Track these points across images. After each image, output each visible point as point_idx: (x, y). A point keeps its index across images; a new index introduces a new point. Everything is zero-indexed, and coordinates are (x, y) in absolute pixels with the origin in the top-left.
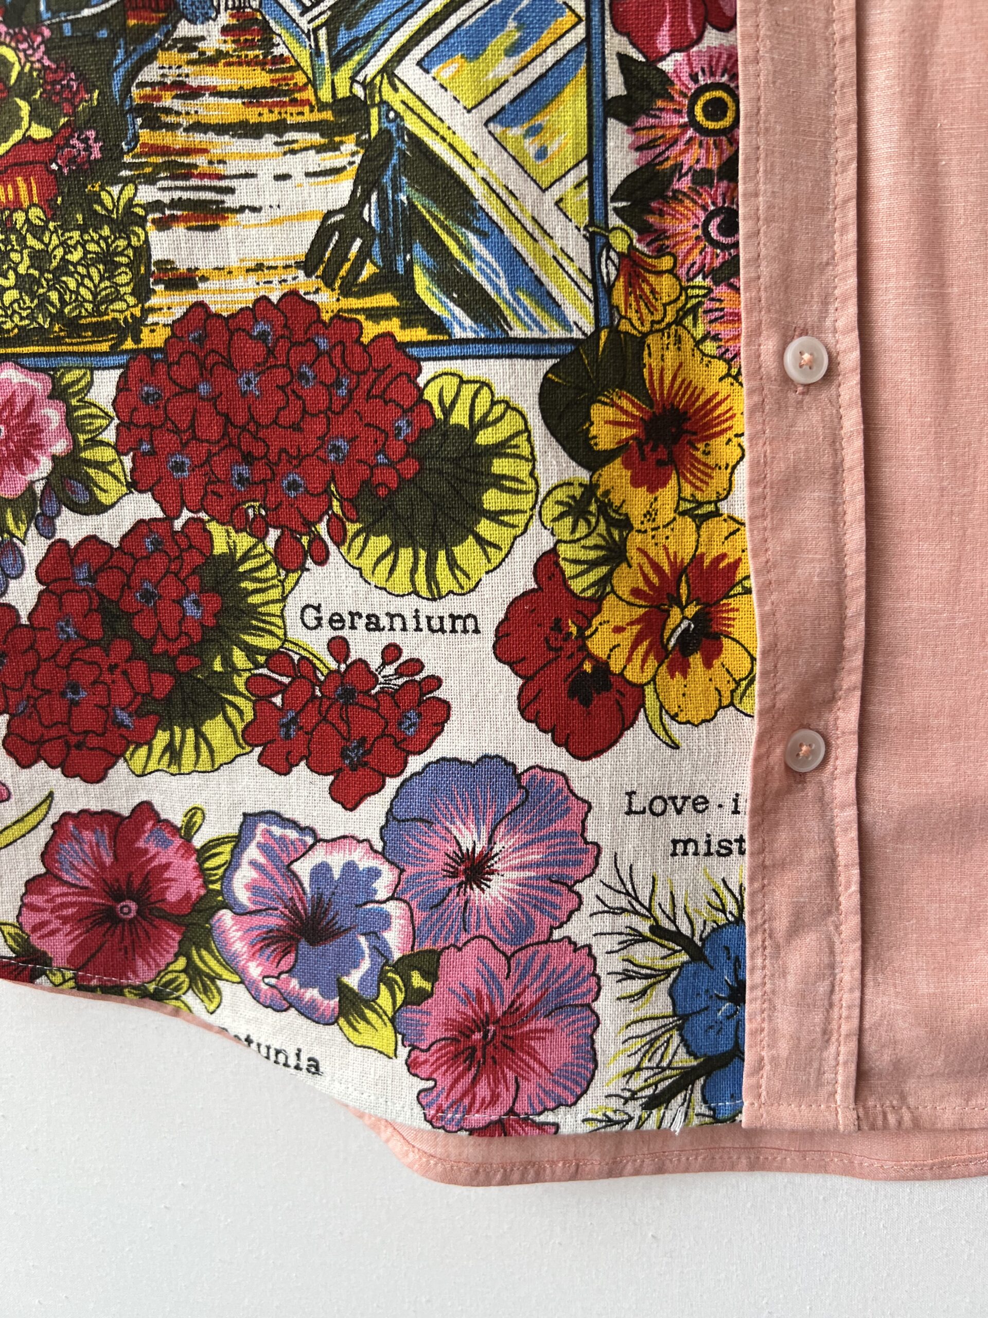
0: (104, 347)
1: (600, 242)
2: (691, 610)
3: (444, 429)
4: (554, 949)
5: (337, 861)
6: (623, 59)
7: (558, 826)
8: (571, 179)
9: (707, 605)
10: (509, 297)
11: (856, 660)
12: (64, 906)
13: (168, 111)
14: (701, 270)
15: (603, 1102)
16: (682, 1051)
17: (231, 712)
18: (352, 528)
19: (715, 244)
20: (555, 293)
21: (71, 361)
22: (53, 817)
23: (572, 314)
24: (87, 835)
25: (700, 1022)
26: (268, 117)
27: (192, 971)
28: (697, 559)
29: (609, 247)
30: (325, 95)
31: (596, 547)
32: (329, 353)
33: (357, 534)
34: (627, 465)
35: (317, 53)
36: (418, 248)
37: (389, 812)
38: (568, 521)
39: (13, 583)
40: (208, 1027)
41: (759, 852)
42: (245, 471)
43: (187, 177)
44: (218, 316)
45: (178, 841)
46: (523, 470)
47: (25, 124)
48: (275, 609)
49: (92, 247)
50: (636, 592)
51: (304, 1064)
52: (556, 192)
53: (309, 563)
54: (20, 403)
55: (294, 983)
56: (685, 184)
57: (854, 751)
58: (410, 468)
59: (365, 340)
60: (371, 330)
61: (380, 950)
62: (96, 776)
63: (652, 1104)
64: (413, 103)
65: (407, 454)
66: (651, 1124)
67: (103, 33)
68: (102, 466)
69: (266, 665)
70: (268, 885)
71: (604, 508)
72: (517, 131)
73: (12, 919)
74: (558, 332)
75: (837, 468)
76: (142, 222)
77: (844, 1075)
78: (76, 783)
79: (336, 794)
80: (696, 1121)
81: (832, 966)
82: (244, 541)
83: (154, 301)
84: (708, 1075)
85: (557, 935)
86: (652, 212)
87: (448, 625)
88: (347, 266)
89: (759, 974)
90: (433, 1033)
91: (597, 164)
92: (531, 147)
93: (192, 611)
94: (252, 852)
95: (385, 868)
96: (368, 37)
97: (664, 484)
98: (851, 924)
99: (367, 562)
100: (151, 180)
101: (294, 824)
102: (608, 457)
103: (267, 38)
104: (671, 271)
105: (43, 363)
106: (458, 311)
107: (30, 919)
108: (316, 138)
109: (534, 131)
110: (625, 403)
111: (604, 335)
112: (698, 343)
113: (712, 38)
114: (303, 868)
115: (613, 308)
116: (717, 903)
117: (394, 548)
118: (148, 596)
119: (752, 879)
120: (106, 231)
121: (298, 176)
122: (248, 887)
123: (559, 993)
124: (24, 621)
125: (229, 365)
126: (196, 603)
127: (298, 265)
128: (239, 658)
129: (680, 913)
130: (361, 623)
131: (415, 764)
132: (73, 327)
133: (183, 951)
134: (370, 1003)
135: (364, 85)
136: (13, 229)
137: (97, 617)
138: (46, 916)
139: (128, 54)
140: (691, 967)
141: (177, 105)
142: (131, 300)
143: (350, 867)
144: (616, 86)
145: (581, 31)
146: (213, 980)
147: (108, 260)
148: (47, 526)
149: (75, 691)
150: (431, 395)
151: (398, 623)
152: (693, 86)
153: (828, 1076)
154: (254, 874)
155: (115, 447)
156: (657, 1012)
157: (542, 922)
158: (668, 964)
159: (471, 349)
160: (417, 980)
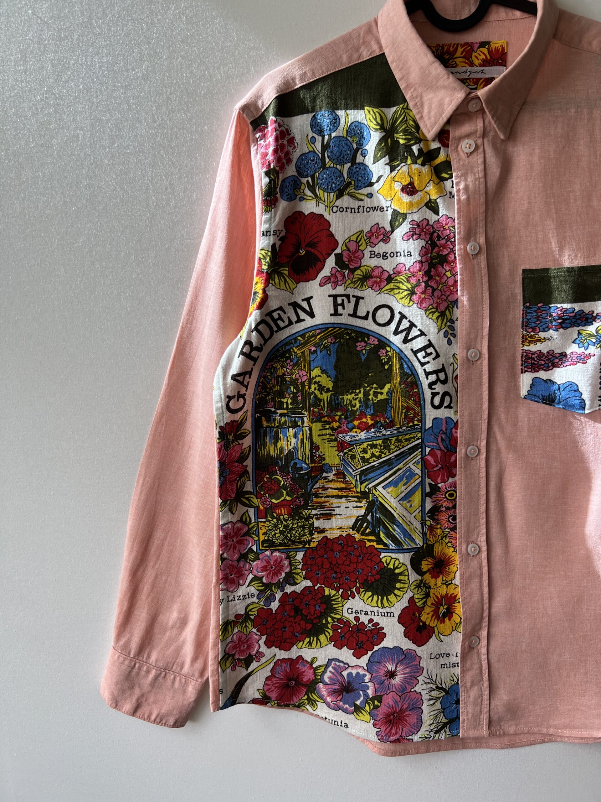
0: (301, 546)
1: (424, 524)
2: (445, 607)
3: (387, 569)
4: (411, 694)
5: (354, 672)
6: (430, 484)
7: (413, 663)
8: (417, 511)
9: (449, 605)
10: (403, 539)
11: (487, 619)
12: (276, 684)
13: (320, 494)
14: (447, 528)
15: (424, 733)
16: (444, 718)
17: (326, 633)
18: (361, 590)
19: (451, 523)
20: (414, 537)
21: (292, 550)
22: (275, 660)
23: (417, 542)
24: (284, 665)
25: (448, 710)
26: (344, 494)
27: (309, 699)
28: (447, 594)
29: (426, 525)
30: (358, 490)
31: (423, 594)
32: (357, 549)
33: (363, 591)
34: (430, 574)
35: (357, 480)
36: (381, 527)
37: (369, 660)
38: (417, 589)
39: (272, 604)
40: (312, 714)
41: (463, 667)
42: (335, 575)
43: (324, 508)
44: (330, 539)
45: (308, 665)
46: (406, 578)
47: (285, 496)
48: (340, 608)
49: (299, 524)
50: (432, 604)
51: (343, 725)
52: (414, 514)
53: (350, 598)
54: (278, 561)
55: (341, 703)
56: (444, 509)
57: (486, 641)
58: (378, 577)
59: (367, 546)
60: (368, 544)
61: (366, 695)
62: (288, 649)
63: (436, 732)
64: (380, 495)
65: (377, 574)
66: (436, 738)
67: (306, 477)
68: (297, 574)
69: (337, 622)
70: (335, 677)
71: (424, 585)
72: (405, 502)
73: (261, 688)
74: (415, 546)
75: (481, 575)
76: (312, 518)
77: (485, 722)
78: (283, 651)
79: (354, 655)
80: (447, 736)
81: (482, 695)
82: (333, 592)
83: (314, 536)
84: (450, 724)
85: (412, 690)
86: (435, 515)
87: (386, 614)
88: (363, 529)
89: (463, 697)
90: (381, 716)
91: (423, 507)
92: (408, 505)
93: (318, 608)
94: (330, 669)
95: (368, 674)
96: (370, 479)
97: (439, 577)
98: (486, 684)
99: (365, 598)
100: (315, 509)
101: (343, 662)
102: (426, 572)
103: (344, 477)
104: (440, 528)
105: (285, 551)
106: (391, 543)
107: (266, 688)
108: (356, 499)
109: (409, 502)
110: (430, 560)
111: (425, 545)
112: (446, 544)
113: (451, 480)
114: (345, 673)
115: (427, 539)
116: (452, 679)
117: (373, 595)
118: (306, 605)
119: (461, 674)
120: (303, 520)
121: (351, 508)
122: (328, 678)
123: (413, 705)
124: (274, 612)
125: (332, 550)
126: (319, 606)
127: (350, 528)
128: (330, 620)
129: (443, 682)
130: (363, 613)
131: (376, 648)
132: (293, 542)
133: (307, 694)
134: (363, 709)
135: (368, 489)
136: (280, 520)
137: (293, 610)
138: (271, 687)
139: (312, 482)
140: (446, 696)
141: (323, 492)
142: (308, 536)
143: (358, 674)
144: (428, 490)
145: (420, 479)
146: (315, 702)
147: (303, 527)
148: (282, 589)
149: (285, 628)
150: (384, 560)
151: (373, 613)
152: (446, 490)
153: (481, 723)
154: (331, 675)
155: (301, 569)
156: (437, 708)
157: (409, 687)
158: (440, 696)
159: (394, 551)
160: (376, 703)
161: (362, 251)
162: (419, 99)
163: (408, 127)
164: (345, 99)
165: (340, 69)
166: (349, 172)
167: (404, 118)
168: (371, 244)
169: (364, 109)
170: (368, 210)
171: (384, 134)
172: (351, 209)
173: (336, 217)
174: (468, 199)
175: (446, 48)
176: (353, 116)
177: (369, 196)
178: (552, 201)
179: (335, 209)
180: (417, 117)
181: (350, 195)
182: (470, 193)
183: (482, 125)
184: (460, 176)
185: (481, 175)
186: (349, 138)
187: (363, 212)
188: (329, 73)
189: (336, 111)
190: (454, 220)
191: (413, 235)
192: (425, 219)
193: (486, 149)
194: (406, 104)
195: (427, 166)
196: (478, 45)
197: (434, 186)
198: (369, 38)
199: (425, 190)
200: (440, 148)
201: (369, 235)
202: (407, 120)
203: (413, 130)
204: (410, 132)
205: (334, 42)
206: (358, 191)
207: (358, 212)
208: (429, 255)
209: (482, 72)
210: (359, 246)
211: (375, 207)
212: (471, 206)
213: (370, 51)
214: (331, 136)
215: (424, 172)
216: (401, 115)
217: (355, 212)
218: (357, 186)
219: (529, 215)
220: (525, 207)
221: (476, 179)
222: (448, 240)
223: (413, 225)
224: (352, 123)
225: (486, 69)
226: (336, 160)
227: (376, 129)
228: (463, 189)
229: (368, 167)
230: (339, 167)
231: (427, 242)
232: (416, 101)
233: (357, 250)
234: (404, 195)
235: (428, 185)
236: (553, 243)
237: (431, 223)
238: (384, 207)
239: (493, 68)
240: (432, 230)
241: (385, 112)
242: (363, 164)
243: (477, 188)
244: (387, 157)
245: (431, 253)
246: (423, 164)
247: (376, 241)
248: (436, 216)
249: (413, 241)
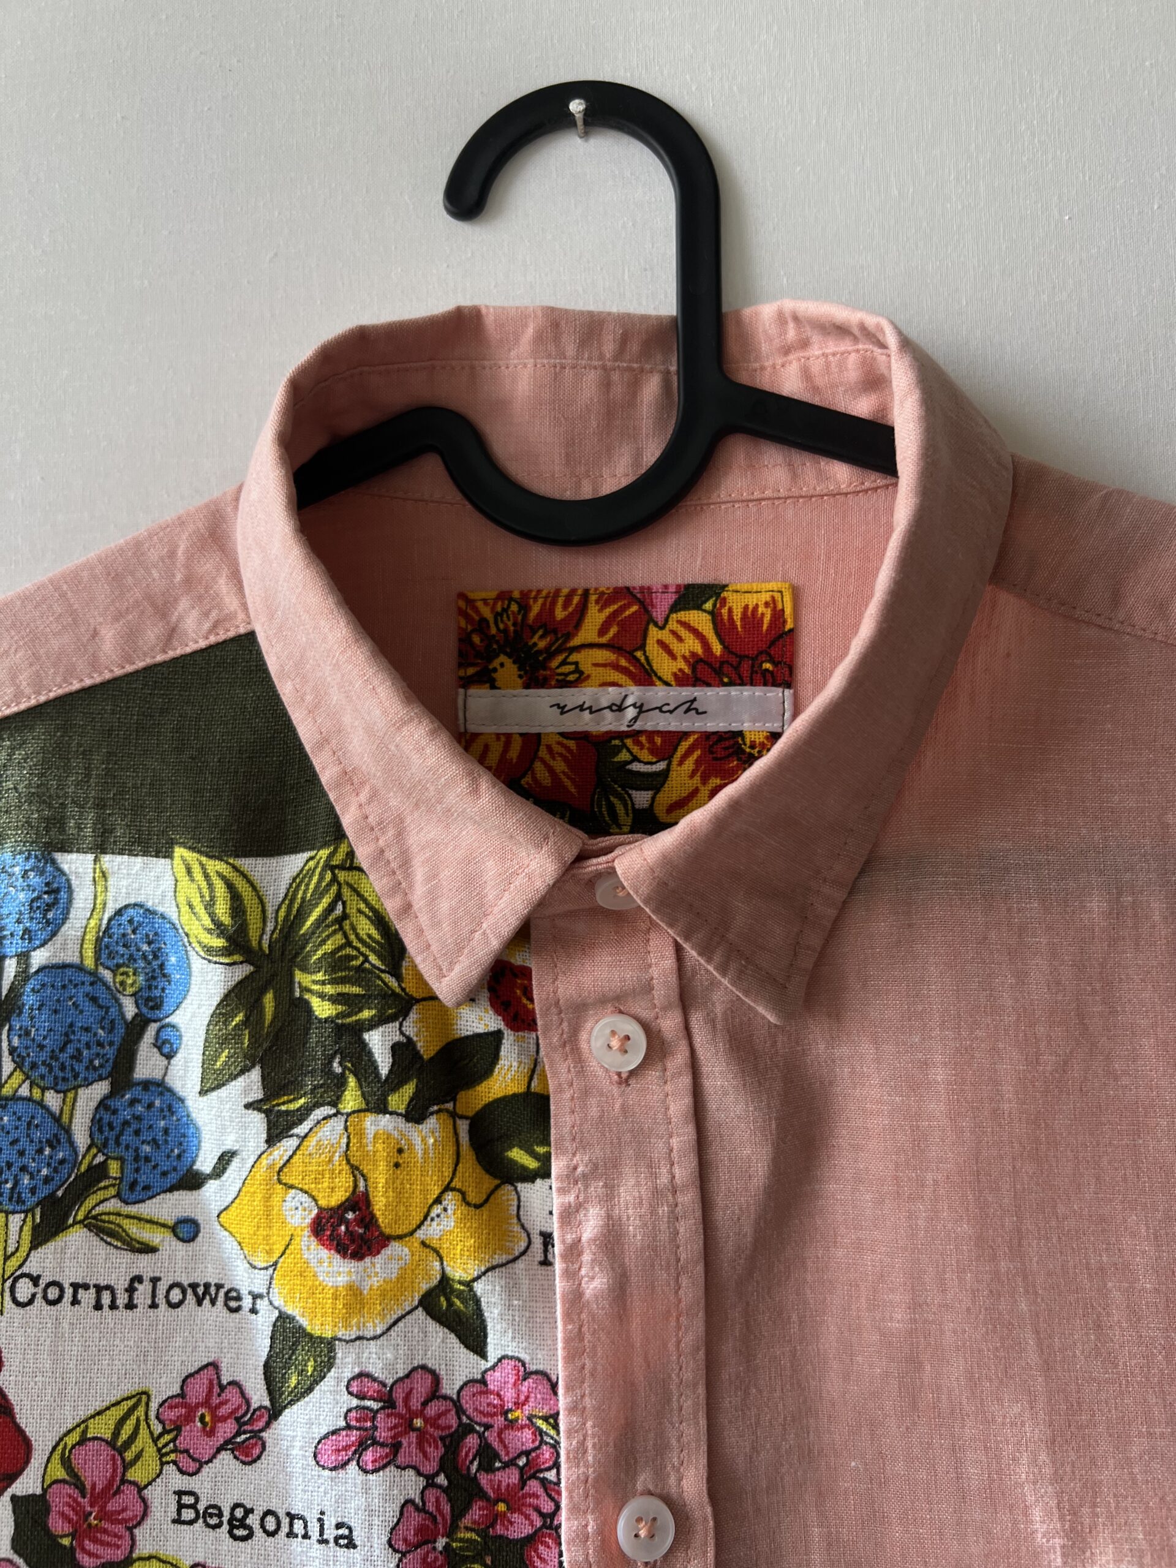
161: (141, 1490)
162: (391, 832)
163: (349, 944)
164: (100, 805)
165: (88, 682)
166: (97, 1124)
167: (331, 908)
168: (184, 1461)
169: (169, 855)
170: (176, 1295)
171: (243, 971)
172: (99, 1289)
173: (24, 1326)
174: (619, 1291)
175: (536, 609)
176: (124, 883)
177: (183, 1231)
178: (1023, 1306)
179: (24, 1289)
180: (390, 907)
181: (98, 1227)
182: (630, 1259)
183: (669, 962)
184: (584, 1176)
185: (684, 1171)
186: (107, 975)
187: (154, 1306)
188: (42, 699)
189: (59, 857)
190: (554, 1387)
191: (361, 1447)
192: (424, 1367)
193: (702, 1053)
194: (343, 849)
195: (432, 1122)
196: (671, 598)
197: (463, 1219)
198: (207, 566)
199: (420, 1234)
200: (497, 1036)
201: (172, 1414)
202: (345, 916)
203: (373, 958)
204: (359, 969)
205: (74, 578)
206: (133, 1209)
207: (130, 1306)
208: (441, 1543)
209: (691, 707)
210: (127, 1466)
211: (207, 1286)
212: (635, 1324)
213: (214, 614)
214: (28, 965)
215: (419, 1148)
216: (319, 894)
217: (113, 1306)
218: (133, 1186)
219: (914, 1362)
220: (898, 1319)
221: (656, 1193)
222: (531, 1471)
223: (361, 1396)
224: (119, 912)
225: (708, 695)
226: (43, 1070)
227: (209, 950)
228: (589, 1241)
229: (182, 1100)
230: (52, 1100)
231: (430, 1481)
232: (381, 843)
233: (118, 1483)
234: (324, 1253)
235: (437, 1210)
236: (1037, 1514)
237: (450, 1388)
238: (244, 1292)
239: (734, 691)
240: (454, 1423)
241: (256, 877)
242: (159, 1087)
243: (664, 1237)
244: (255, 1074)
245: (450, 1534)
246: (415, 1114)
247: (204, 1447)
248: (473, 1357)
249: (361, 1477)
